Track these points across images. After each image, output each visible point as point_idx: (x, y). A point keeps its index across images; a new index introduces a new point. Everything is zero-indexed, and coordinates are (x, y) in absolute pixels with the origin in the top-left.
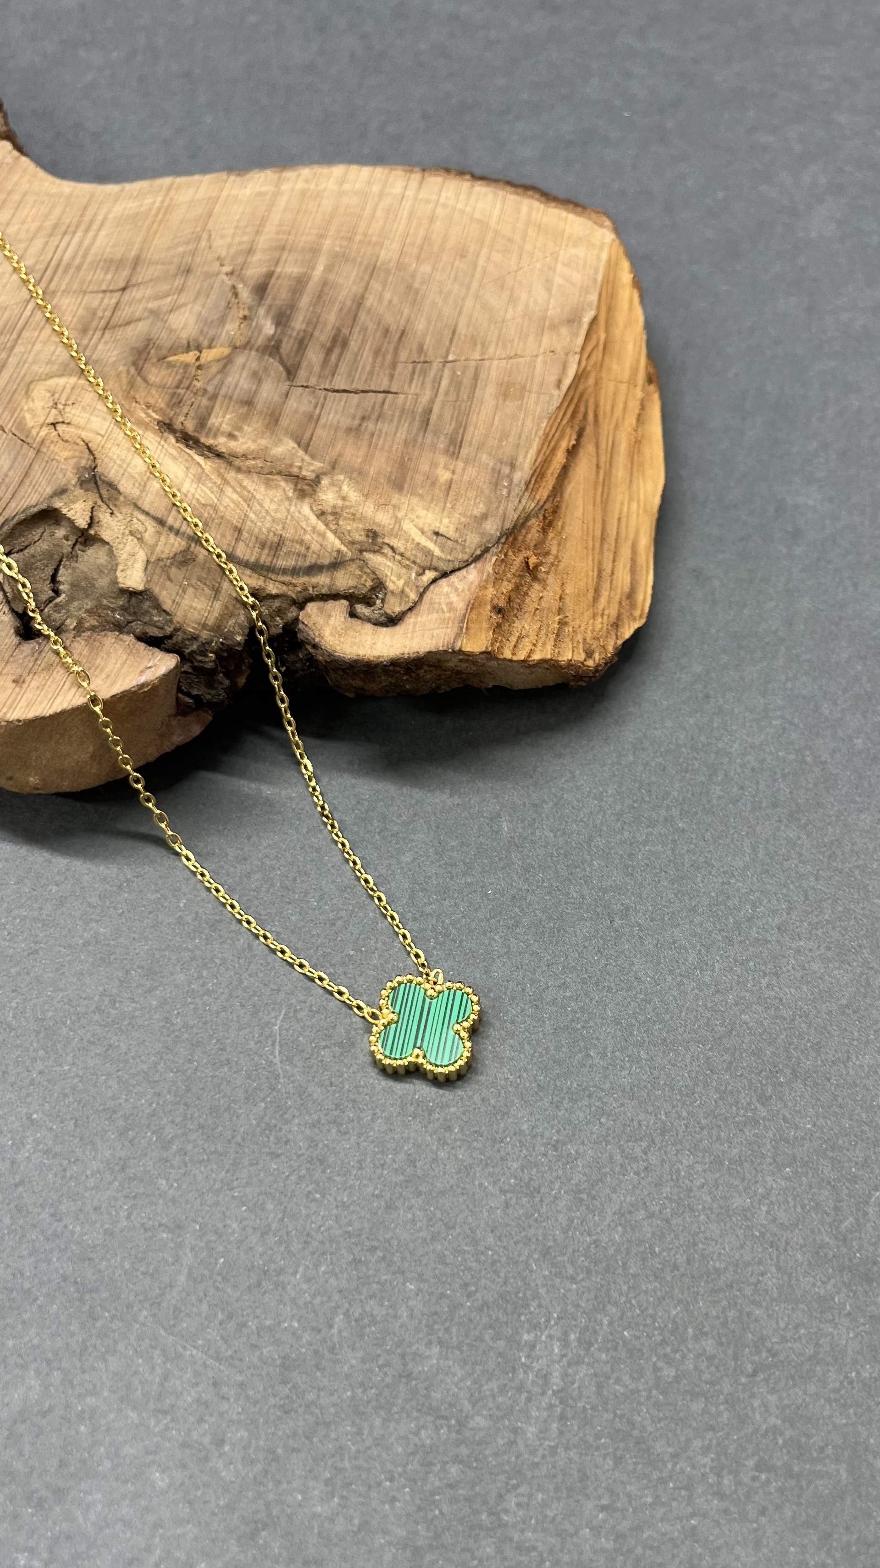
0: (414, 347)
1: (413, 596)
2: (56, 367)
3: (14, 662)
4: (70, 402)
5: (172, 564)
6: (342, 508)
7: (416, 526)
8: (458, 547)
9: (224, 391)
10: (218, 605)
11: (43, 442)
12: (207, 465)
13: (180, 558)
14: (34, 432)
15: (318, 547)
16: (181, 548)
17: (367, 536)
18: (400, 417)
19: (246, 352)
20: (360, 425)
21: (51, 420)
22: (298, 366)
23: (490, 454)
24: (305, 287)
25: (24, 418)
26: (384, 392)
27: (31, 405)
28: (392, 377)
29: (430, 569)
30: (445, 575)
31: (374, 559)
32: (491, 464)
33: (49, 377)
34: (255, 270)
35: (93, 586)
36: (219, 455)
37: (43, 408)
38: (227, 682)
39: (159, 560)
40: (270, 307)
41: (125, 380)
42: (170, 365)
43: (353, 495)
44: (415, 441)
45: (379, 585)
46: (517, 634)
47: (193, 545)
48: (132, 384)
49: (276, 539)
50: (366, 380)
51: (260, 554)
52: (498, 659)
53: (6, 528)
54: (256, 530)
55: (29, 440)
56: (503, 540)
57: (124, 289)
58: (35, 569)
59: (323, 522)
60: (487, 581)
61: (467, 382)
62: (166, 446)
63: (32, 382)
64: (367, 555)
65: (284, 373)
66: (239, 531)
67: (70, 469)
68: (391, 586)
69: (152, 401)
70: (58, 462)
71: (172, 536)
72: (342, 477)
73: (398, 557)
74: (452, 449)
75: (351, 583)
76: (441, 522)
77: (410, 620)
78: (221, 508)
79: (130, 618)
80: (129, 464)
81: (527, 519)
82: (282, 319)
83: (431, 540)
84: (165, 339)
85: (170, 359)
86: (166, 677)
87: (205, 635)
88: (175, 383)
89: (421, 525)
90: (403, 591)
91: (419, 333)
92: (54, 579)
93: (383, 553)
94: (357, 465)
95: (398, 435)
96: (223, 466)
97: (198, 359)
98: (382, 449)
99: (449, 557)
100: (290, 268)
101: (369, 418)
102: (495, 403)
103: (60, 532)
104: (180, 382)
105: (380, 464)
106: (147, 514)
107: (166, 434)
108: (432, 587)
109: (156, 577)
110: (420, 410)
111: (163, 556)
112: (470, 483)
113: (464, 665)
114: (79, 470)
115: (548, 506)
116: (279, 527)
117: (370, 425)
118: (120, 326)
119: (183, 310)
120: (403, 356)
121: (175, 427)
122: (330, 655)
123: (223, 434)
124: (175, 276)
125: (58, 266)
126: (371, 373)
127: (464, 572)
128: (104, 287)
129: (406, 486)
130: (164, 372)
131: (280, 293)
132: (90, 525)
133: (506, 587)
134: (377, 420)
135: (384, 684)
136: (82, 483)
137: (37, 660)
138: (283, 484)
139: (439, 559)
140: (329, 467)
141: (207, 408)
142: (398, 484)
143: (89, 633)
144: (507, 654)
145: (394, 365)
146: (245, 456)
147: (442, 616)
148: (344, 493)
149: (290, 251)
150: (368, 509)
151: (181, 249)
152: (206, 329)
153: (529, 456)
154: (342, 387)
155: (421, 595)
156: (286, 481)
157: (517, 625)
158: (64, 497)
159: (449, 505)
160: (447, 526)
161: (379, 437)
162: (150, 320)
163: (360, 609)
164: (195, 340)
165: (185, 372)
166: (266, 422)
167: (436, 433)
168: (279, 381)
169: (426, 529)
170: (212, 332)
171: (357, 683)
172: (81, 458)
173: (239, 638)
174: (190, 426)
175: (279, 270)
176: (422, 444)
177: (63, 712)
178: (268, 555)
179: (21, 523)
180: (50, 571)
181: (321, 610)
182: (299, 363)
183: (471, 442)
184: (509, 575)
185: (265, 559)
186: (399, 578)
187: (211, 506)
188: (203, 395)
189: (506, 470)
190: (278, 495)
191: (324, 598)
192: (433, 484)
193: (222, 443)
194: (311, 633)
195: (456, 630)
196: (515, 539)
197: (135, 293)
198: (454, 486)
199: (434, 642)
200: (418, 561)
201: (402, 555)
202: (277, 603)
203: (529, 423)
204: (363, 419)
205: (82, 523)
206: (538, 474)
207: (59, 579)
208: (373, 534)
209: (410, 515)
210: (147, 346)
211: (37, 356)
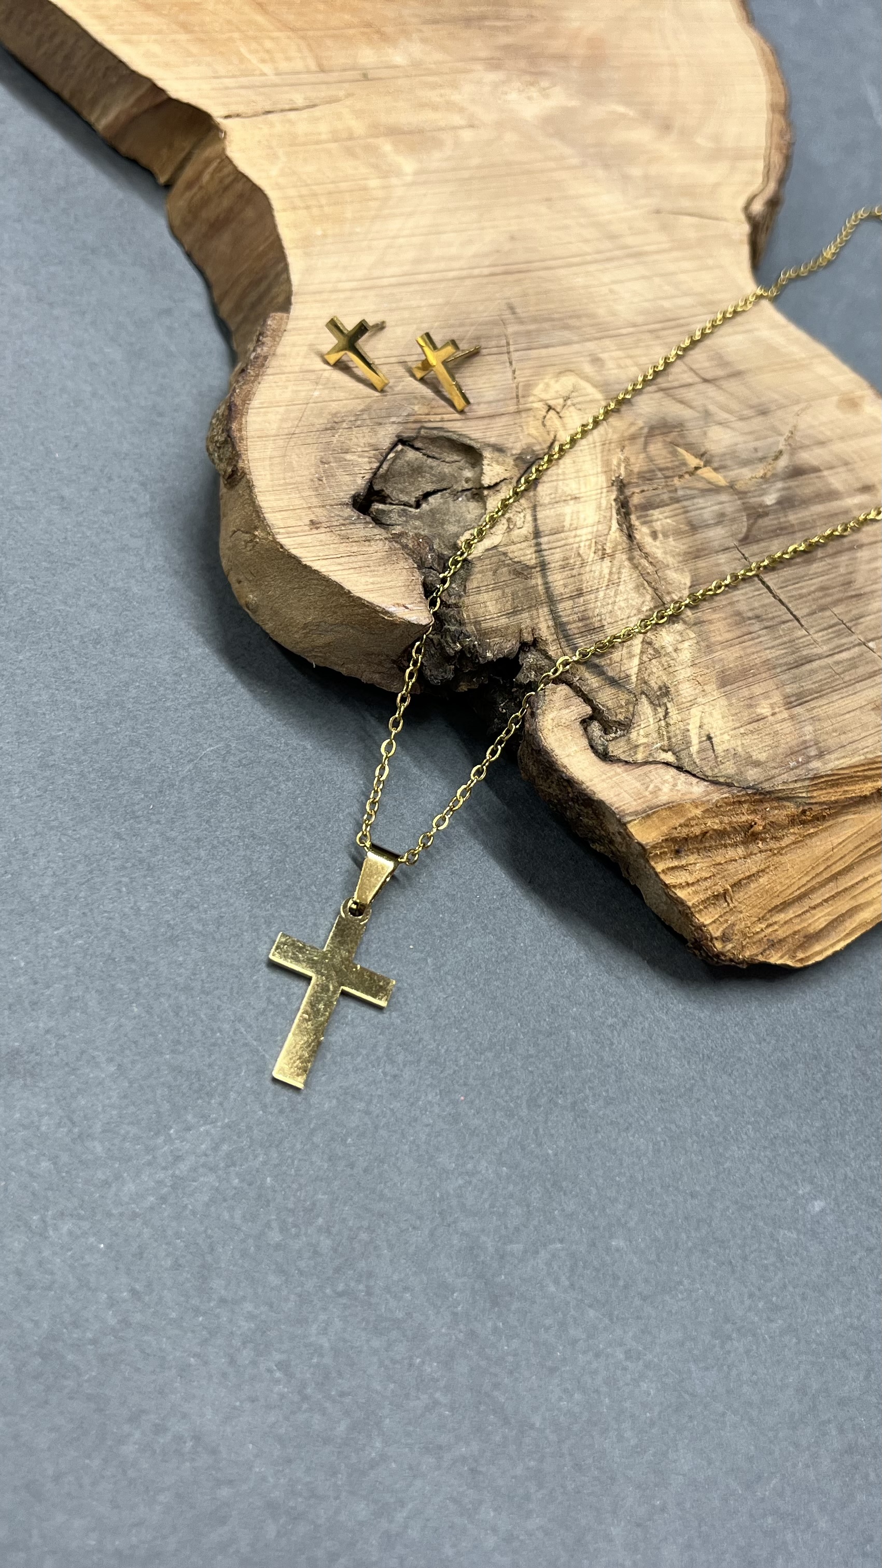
0: (855, 612)
1: (640, 757)
2: (598, 378)
3: (328, 510)
4: (579, 406)
5: (508, 565)
6: (667, 654)
7: (701, 717)
8: (712, 763)
9: (685, 503)
10: (504, 621)
11: (530, 409)
12: (615, 534)
13: (518, 567)
14: (531, 399)
15: (618, 660)
16: (528, 563)
17: (660, 688)
18: (785, 643)
19: (736, 497)
20: (750, 619)
21: (551, 403)
22: (757, 541)
23: (815, 731)
24: (830, 501)
25: (537, 385)
26: (794, 616)
27: (552, 382)
28: (813, 613)
29: (674, 754)
30: (679, 768)
31: (645, 707)
32: (808, 737)
33: (587, 379)
34: (807, 457)
35: (443, 524)
36: (630, 537)
37: (557, 392)
38: (450, 676)
39: (505, 554)
40: (789, 488)
41: (633, 429)
42: (674, 453)
43: (686, 655)
44: (774, 668)
45: (626, 726)
46: (684, 862)
47: (538, 569)
48: (633, 438)
49: (597, 625)
50: (792, 596)
51: (574, 622)
52: (648, 861)
53: (435, 432)
54: (592, 605)
55: (522, 400)
56: (750, 792)
57: (706, 381)
58: (422, 477)
59: (642, 648)
60: (703, 803)
61: (861, 671)
62: (604, 495)
63: (571, 371)
64: (644, 699)
65: (741, 536)
66: (580, 593)
67: (524, 442)
68: (633, 735)
69: (632, 460)
70: (522, 431)
71: (533, 549)
72: (693, 635)
73: (663, 723)
74: (793, 699)
75: (610, 704)
76: (721, 734)
77: (618, 769)
78: (588, 569)
79: (436, 566)
80: (564, 480)
81: (788, 799)
82: (787, 503)
83: (700, 737)
84: (694, 435)
85: (681, 450)
86: (409, 625)
87: (470, 628)
88: (662, 466)
89: (705, 721)
90: (637, 746)
91: (870, 607)
92: (427, 495)
93: (655, 709)
94: (713, 640)
95: (768, 651)
96: (625, 546)
97: (697, 468)
98: (744, 648)
99: (697, 761)
100: (836, 480)
101: (762, 620)
102: (864, 704)
103: (468, 473)
104: (667, 469)
105: (730, 656)
106: (535, 520)
107: (614, 488)
108: (660, 766)
109: (487, 561)
110: (805, 653)
111: (510, 555)
112: (776, 733)
113: (619, 839)
114: (529, 449)
115: (817, 808)
116: (609, 620)
117: (756, 627)
118: (675, 399)
119: (729, 431)
120: (836, 610)
121: (626, 491)
122: (535, 730)
123: (650, 527)
124: (751, 407)
125: (682, 325)
126: (801, 596)
127: (695, 780)
128: (694, 367)
129: (729, 687)
130: (664, 452)
131: (806, 487)
132: (489, 487)
133: (713, 824)
134: (766, 628)
135: (551, 791)
136: (519, 458)
137: (343, 525)
138: (648, 597)
139: (690, 756)
140: (692, 621)
141: (662, 501)
142: (725, 680)
143: (398, 546)
144: (659, 867)
145: (823, 609)
146: (646, 556)
147: (643, 788)
148: (680, 646)
149: (849, 470)
150: (684, 673)
151: (776, 396)
152: (728, 457)
153: (842, 761)
154: (770, 584)
155: (646, 763)
156: (653, 598)
157: (692, 859)
158: (497, 454)
159: (742, 730)
160: (724, 743)
161: (753, 639)
162: (697, 415)
163: (595, 728)
164: (712, 456)
165: (677, 467)
166: (690, 550)
167: (795, 680)
168: (732, 536)
169: (705, 727)
170: (729, 463)
171: (534, 770)
172: (540, 444)
173: (488, 654)
174: (636, 500)
175: (825, 473)
176: (776, 676)
177: (316, 572)
178: (578, 628)
179: (449, 440)
180: (429, 488)
181: (567, 698)
182: (762, 540)
183: (813, 708)
184: (726, 819)
185: (573, 628)
186: (647, 736)
187: (583, 560)
188: (670, 492)
189: (813, 752)
190: (636, 600)
191: (579, 692)
192: (750, 706)
193: (642, 533)
194: (541, 703)
195: (639, 808)
196: (761, 801)
197: (711, 390)
198: (761, 723)
199: (615, 799)
200: (673, 740)
201: (668, 725)
202: (544, 662)
203: (870, 741)
204: (757, 617)
205: (486, 481)
206: (835, 780)
207: (430, 499)
208: (665, 691)
209: (706, 707)
210: (675, 427)
211: (596, 360)
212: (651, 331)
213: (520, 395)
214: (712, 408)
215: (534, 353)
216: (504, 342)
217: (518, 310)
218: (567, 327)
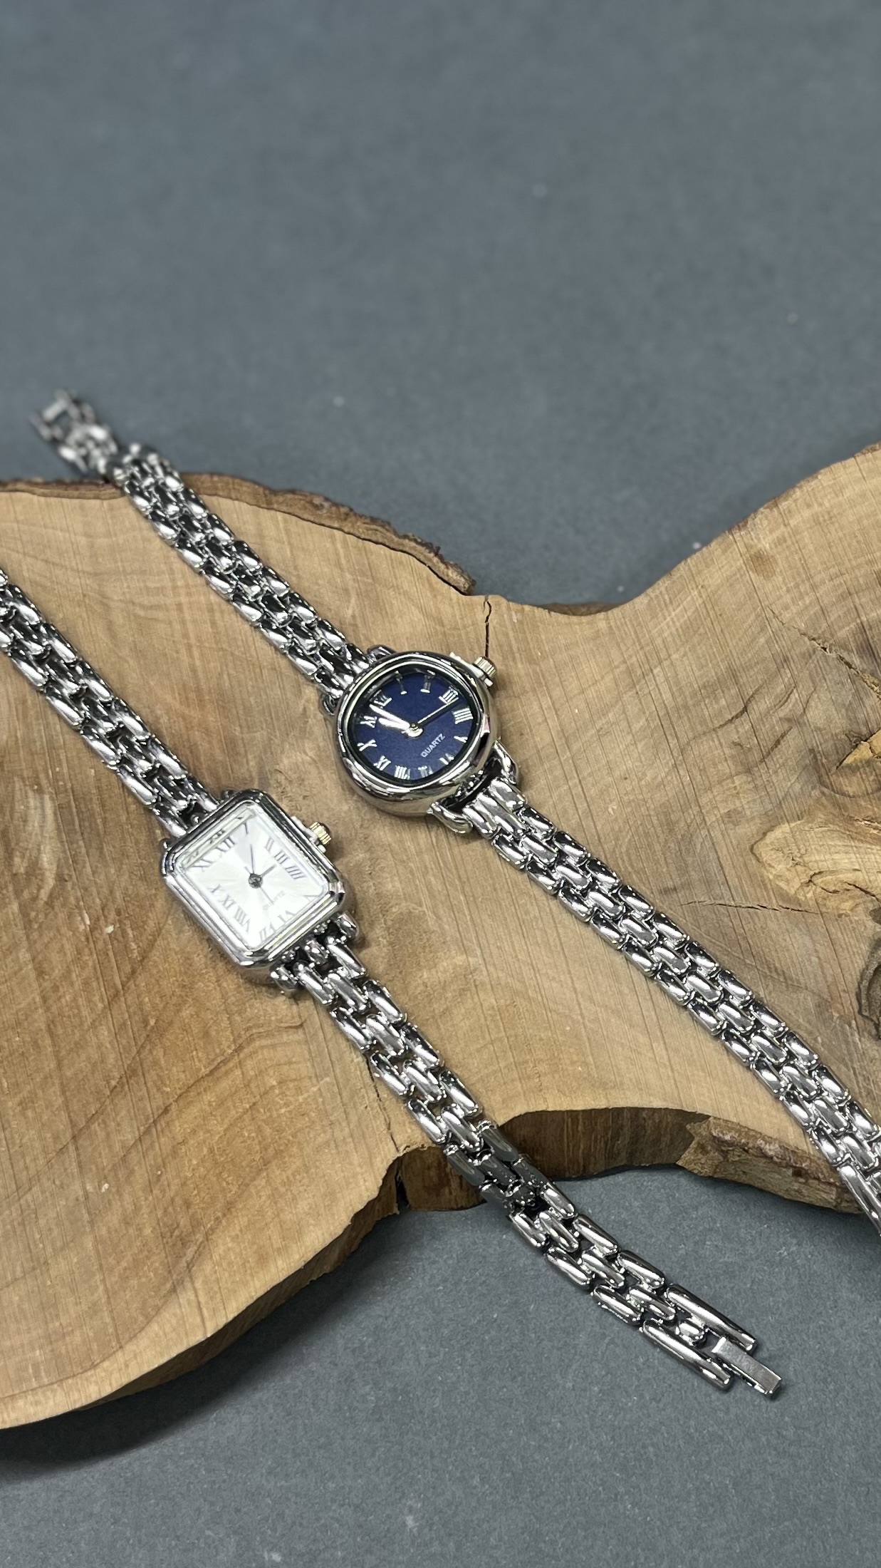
2: (758, 821)
4: (803, 851)
11: (817, 903)
14: (802, 897)
21: (804, 878)
25: (779, 887)
27: (773, 871)
33: (763, 835)
34: (845, 631)
37: (787, 869)
41: (825, 802)
42: (854, 769)
48: (836, 804)
55: (805, 908)
57: (745, 709)
63: (752, 849)
67: (864, 916)
70: (847, 915)
84: (824, 743)
97: (872, 750)
100: (870, 614)
114: (872, 914)
118: (772, 749)
124: (779, 671)
128: (727, 716)
152: (851, 714)
164: (852, 731)
165: (874, 770)
172: (863, 901)
175: (865, 619)
197: (760, 707)
210: (815, 757)
211: (732, 817)
212: (682, 751)
213: (794, 907)
214: (783, 712)
215: (733, 881)
216: (722, 909)
217: (670, 884)
218: (688, 838)
